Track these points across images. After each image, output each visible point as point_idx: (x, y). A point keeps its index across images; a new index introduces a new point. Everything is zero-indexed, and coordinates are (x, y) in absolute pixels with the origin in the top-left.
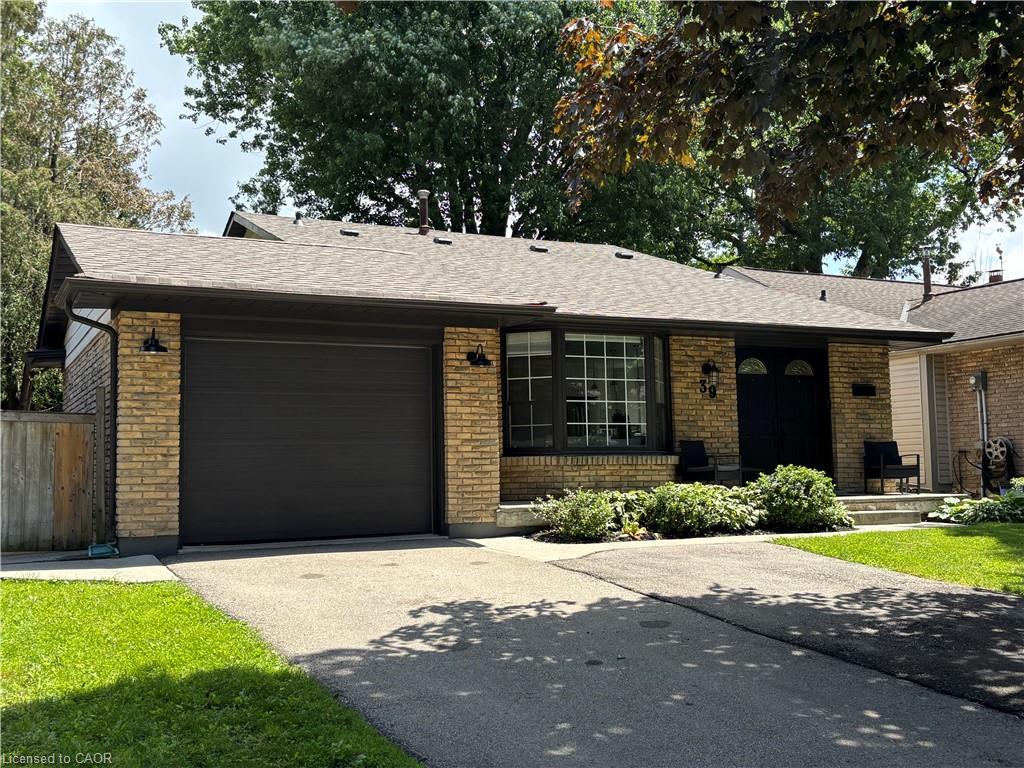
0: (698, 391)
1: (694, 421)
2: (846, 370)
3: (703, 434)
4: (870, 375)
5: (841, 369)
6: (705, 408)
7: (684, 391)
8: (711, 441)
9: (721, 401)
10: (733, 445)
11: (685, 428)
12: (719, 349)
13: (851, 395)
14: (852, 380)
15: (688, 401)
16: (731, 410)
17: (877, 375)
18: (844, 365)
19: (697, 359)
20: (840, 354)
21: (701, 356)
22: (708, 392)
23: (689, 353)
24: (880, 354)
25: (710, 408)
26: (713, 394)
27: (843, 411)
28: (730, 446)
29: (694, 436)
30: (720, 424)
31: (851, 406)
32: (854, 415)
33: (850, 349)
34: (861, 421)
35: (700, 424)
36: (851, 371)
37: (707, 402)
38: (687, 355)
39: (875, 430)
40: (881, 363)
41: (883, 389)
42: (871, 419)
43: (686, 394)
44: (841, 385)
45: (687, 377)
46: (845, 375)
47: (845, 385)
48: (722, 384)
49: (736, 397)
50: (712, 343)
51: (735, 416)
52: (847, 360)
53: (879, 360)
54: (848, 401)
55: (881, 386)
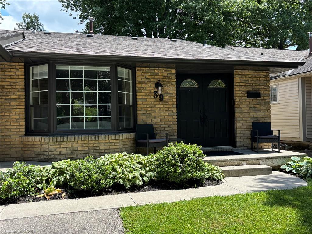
0: (153, 97)
1: (150, 113)
2: (244, 84)
3: (155, 120)
4: (257, 87)
5: (241, 84)
6: (157, 106)
7: (143, 97)
8: (160, 123)
9: (166, 102)
10: (173, 126)
11: (143, 117)
12: (166, 74)
13: (246, 97)
14: (247, 90)
15: (146, 103)
16: (173, 107)
17: (262, 87)
18: (243, 81)
19: (152, 80)
20: (240, 76)
21: (154, 78)
22: (158, 97)
23: (147, 77)
24: (264, 75)
25: (159, 106)
26: (162, 99)
27: (241, 106)
28: (171, 126)
29: (149, 121)
30: (166, 115)
31: (246, 103)
32: (248, 108)
33: (246, 73)
34: (252, 111)
35: (153, 115)
36: (246, 84)
37: (158, 103)
38: (146, 78)
39: (260, 116)
40: (265, 80)
41: (266, 94)
42: (258, 110)
43: (145, 99)
44: (240, 93)
45: (146, 90)
46: (243, 87)
47: (242, 92)
48: (168, 93)
49: (175, 100)
50: (161, 71)
51: (175, 110)
52: (244, 79)
53: (264, 79)
54: (244, 101)
55: (265, 93)
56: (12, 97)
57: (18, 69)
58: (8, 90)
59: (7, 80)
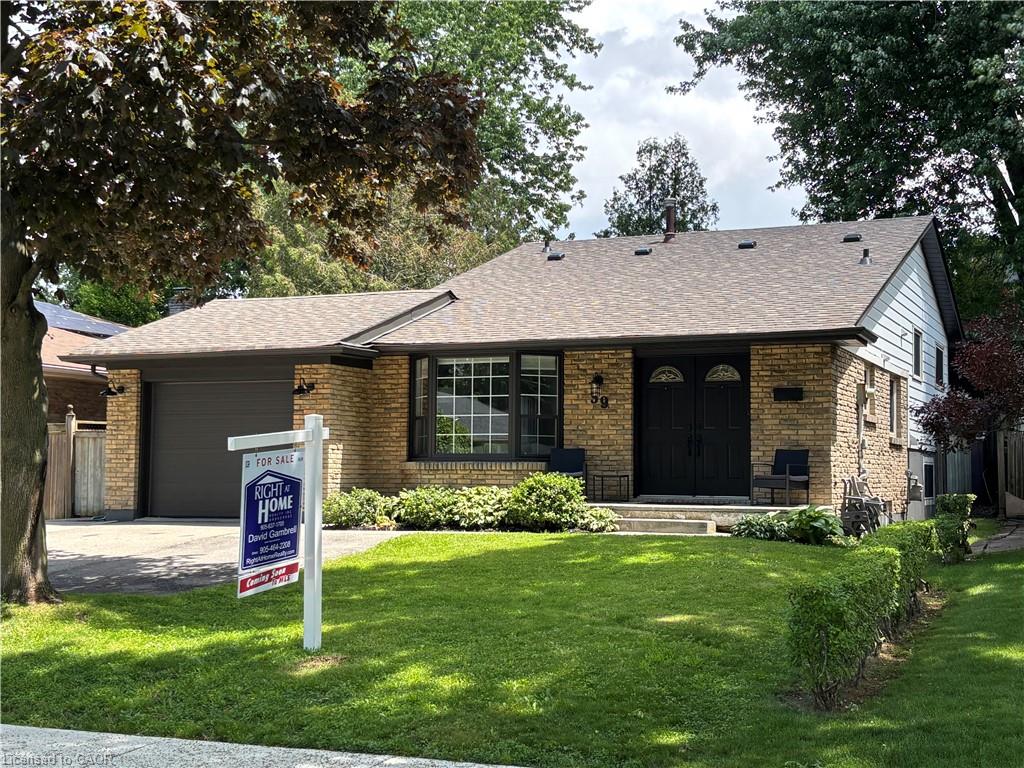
0: (589, 402)
1: (584, 430)
2: (769, 373)
3: (592, 442)
4: (799, 378)
5: (761, 373)
6: (596, 417)
7: (574, 402)
8: (601, 448)
9: (613, 410)
10: (625, 453)
11: (572, 437)
12: (614, 361)
13: (773, 400)
14: (775, 384)
15: (579, 412)
16: (624, 419)
17: (811, 377)
18: (768, 368)
19: (589, 372)
20: (760, 357)
21: (594, 369)
22: (599, 402)
23: (581, 367)
24: (816, 353)
25: (600, 417)
26: (605, 405)
27: (761, 417)
28: (622, 453)
29: (582, 443)
30: (611, 432)
31: (772, 412)
32: (776, 422)
33: (774, 351)
34: (785, 427)
35: (589, 433)
36: (774, 374)
37: (597, 412)
38: (578, 369)
39: (804, 437)
40: (818, 364)
41: (819, 392)
42: (801, 425)
43: (577, 405)
44: (760, 390)
45: (578, 389)
46: (766, 379)
47: (765, 390)
48: (616, 394)
49: (630, 406)
50: (606, 356)
51: (629, 425)
52: (770, 363)
53: (816, 360)
54: (769, 406)
55: (817, 389)
56: (393, 405)
57: (400, 365)
58: (389, 396)
59: (388, 381)
